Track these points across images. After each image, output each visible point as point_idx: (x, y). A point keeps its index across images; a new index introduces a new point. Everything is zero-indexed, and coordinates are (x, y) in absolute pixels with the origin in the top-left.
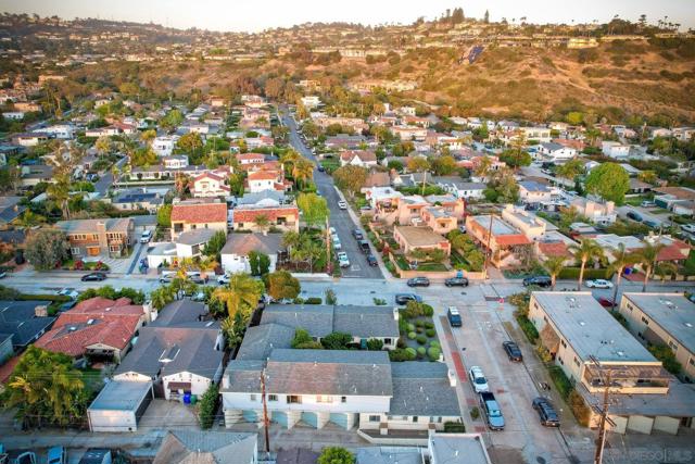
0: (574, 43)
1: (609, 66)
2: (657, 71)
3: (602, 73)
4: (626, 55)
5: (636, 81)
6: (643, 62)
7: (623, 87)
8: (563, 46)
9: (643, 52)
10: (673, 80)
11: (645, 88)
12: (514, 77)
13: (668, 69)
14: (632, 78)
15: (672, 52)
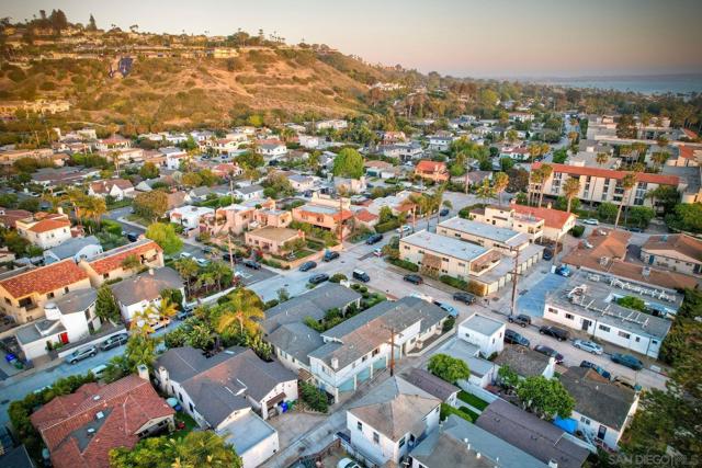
0: (219, 53)
1: (254, 73)
2: (290, 77)
3: (252, 80)
4: (263, 64)
5: (278, 86)
6: (277, 70)
7: (273, 91)
8: (211, 56)
9: (274, 61)
10: (302, 84)
11: (288, 91)
12: (180, 88)
13: (296, 75)
14: (275, 84)
15: (293, 61)
